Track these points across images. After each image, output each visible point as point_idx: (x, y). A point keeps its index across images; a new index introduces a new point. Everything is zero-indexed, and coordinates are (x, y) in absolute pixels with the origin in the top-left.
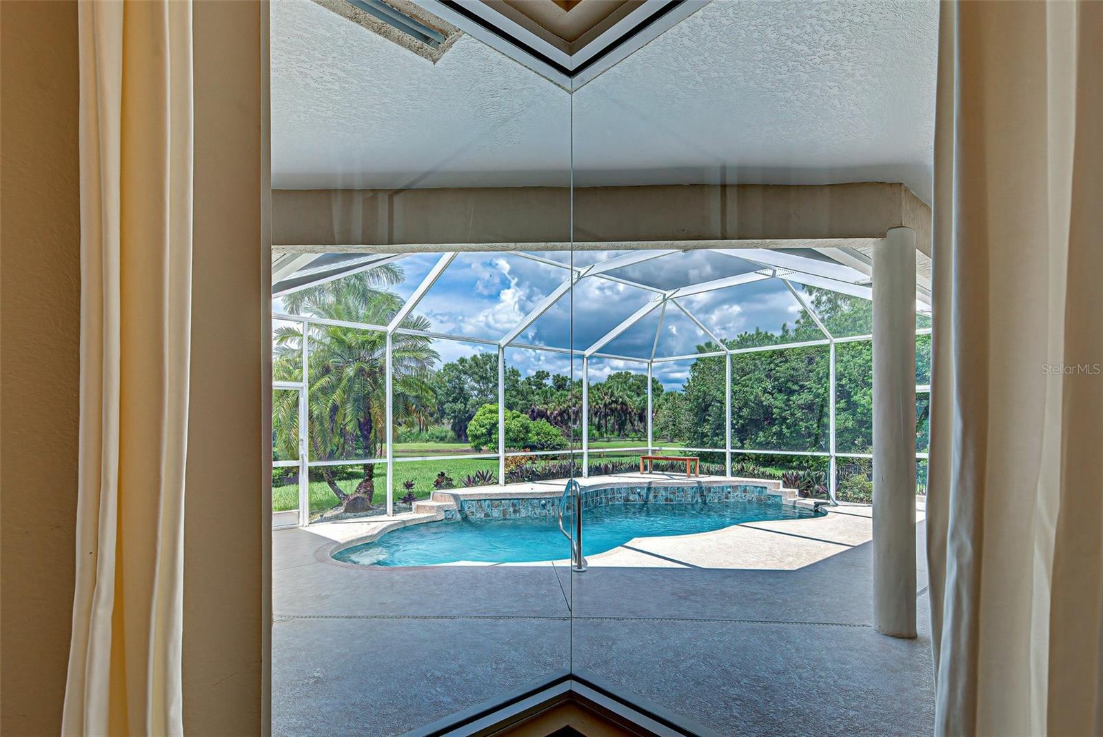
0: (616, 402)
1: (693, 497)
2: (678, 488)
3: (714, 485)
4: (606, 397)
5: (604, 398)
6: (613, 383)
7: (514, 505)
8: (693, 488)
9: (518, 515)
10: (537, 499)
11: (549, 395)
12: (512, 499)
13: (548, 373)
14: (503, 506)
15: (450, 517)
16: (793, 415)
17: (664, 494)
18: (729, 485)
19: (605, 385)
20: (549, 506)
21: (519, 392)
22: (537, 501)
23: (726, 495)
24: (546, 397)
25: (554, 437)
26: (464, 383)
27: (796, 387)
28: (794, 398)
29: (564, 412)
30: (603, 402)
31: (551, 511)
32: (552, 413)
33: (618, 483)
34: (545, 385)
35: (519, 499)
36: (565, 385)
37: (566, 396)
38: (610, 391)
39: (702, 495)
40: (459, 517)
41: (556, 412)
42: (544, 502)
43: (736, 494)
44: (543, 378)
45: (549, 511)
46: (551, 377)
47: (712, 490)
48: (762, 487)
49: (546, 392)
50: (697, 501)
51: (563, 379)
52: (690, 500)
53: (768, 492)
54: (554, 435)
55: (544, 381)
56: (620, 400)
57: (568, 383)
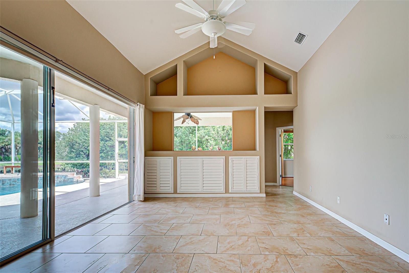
16: (106, 149)
27: (108, 139)
28: (106, 143)
53: (68, 177)
57: (7, 133)
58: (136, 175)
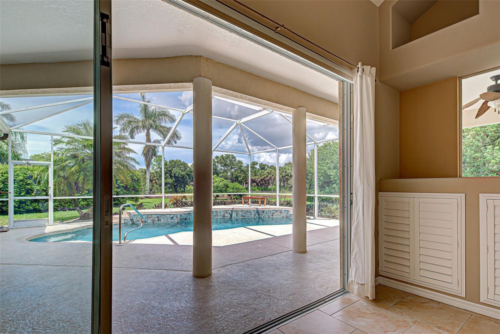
0: (288, 175)
1: (255, 215)
2: (247, 211)
3: (266, 210)
4: (283, 173)
5: (282, 174)
6: (287, 167)
7: (158, 217)
8: (254, 211)
9: (160, 222)
10: (169, 215)
11: (257, 172)
12: (157, 215)
13: (257, 163)
14: (153, 218)
15: (127, 222)
17: (241, 213)
18: (273, 209)
19: (283, 168)
20: (175, 218)
21: (241, 171)
22: (169, 216)
23: (272, 214)
24: (256, 173)
25: (240, 190)
26: (217, 166)
29: (263, 180)
30: (282, 176)
31: (176, 220)
32: (257, 180)
33: (220, 208)
34: (256, 168)
35: (160, 215)
36: (265, 168)
37: (264, 173)
38: (285, 170)
39: (259, 215)
40: (131, 222)
41: (259, 180)
42: (172, 216)
43: (276, 214)
44: (255, 165)
45: (175, 220)
46: (258, 165)
47: (265, 212)
48: (288, 211)
49: (256, 171)
50: (257, 217)
51: (264, 165)
52: (254, 216)
54: (241, 189)
55: (255, 166)
56: (290, 174)
57: (266, 167)
58: (354, 236)
